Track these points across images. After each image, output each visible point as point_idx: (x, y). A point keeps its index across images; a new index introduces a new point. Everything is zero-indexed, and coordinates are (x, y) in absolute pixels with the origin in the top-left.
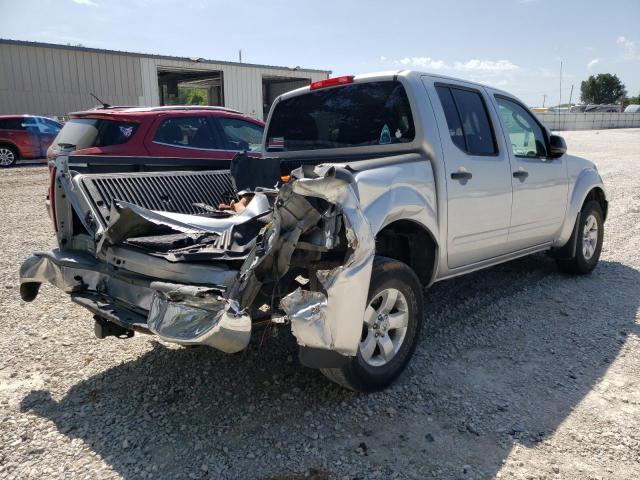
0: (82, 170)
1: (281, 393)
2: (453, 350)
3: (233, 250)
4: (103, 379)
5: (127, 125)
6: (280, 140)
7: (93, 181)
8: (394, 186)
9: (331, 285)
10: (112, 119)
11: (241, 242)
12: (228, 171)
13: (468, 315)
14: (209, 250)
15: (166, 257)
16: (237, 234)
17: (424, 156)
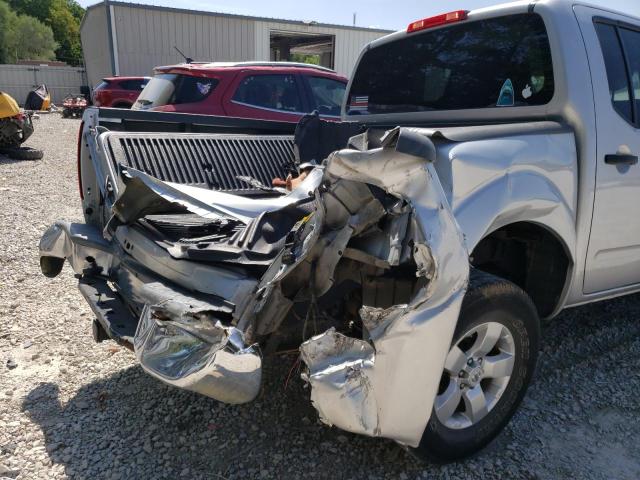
0: (112, 127)
1: (321, 441)
2: (576, 408)
3: (255, 250)
4: (119, 379)
5: (204, 81)
6: (365, 99)
7: (122, 140)
8: (513, 169)
9: (382, 334)
10: (191, 74)
11: (270, 238)
12: (292, 137)
13: (601, 353)
14: (222, 247)
15: (169, 249)
16: (268, 226)
17: (566, 126)
